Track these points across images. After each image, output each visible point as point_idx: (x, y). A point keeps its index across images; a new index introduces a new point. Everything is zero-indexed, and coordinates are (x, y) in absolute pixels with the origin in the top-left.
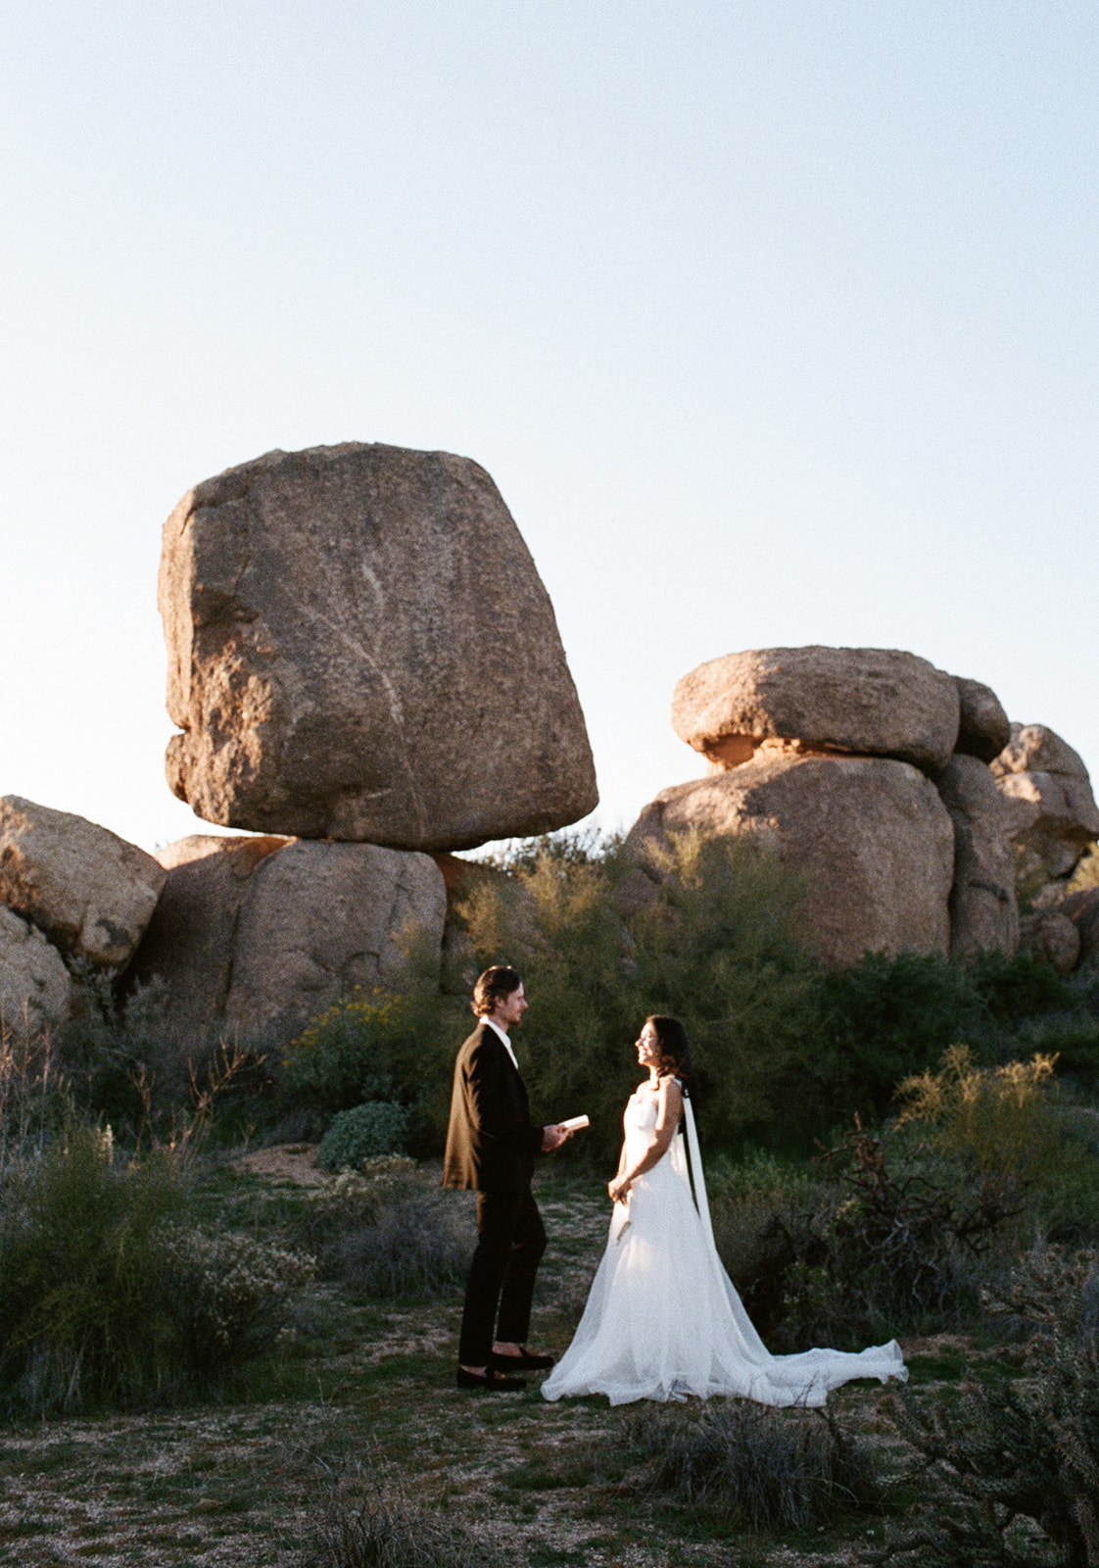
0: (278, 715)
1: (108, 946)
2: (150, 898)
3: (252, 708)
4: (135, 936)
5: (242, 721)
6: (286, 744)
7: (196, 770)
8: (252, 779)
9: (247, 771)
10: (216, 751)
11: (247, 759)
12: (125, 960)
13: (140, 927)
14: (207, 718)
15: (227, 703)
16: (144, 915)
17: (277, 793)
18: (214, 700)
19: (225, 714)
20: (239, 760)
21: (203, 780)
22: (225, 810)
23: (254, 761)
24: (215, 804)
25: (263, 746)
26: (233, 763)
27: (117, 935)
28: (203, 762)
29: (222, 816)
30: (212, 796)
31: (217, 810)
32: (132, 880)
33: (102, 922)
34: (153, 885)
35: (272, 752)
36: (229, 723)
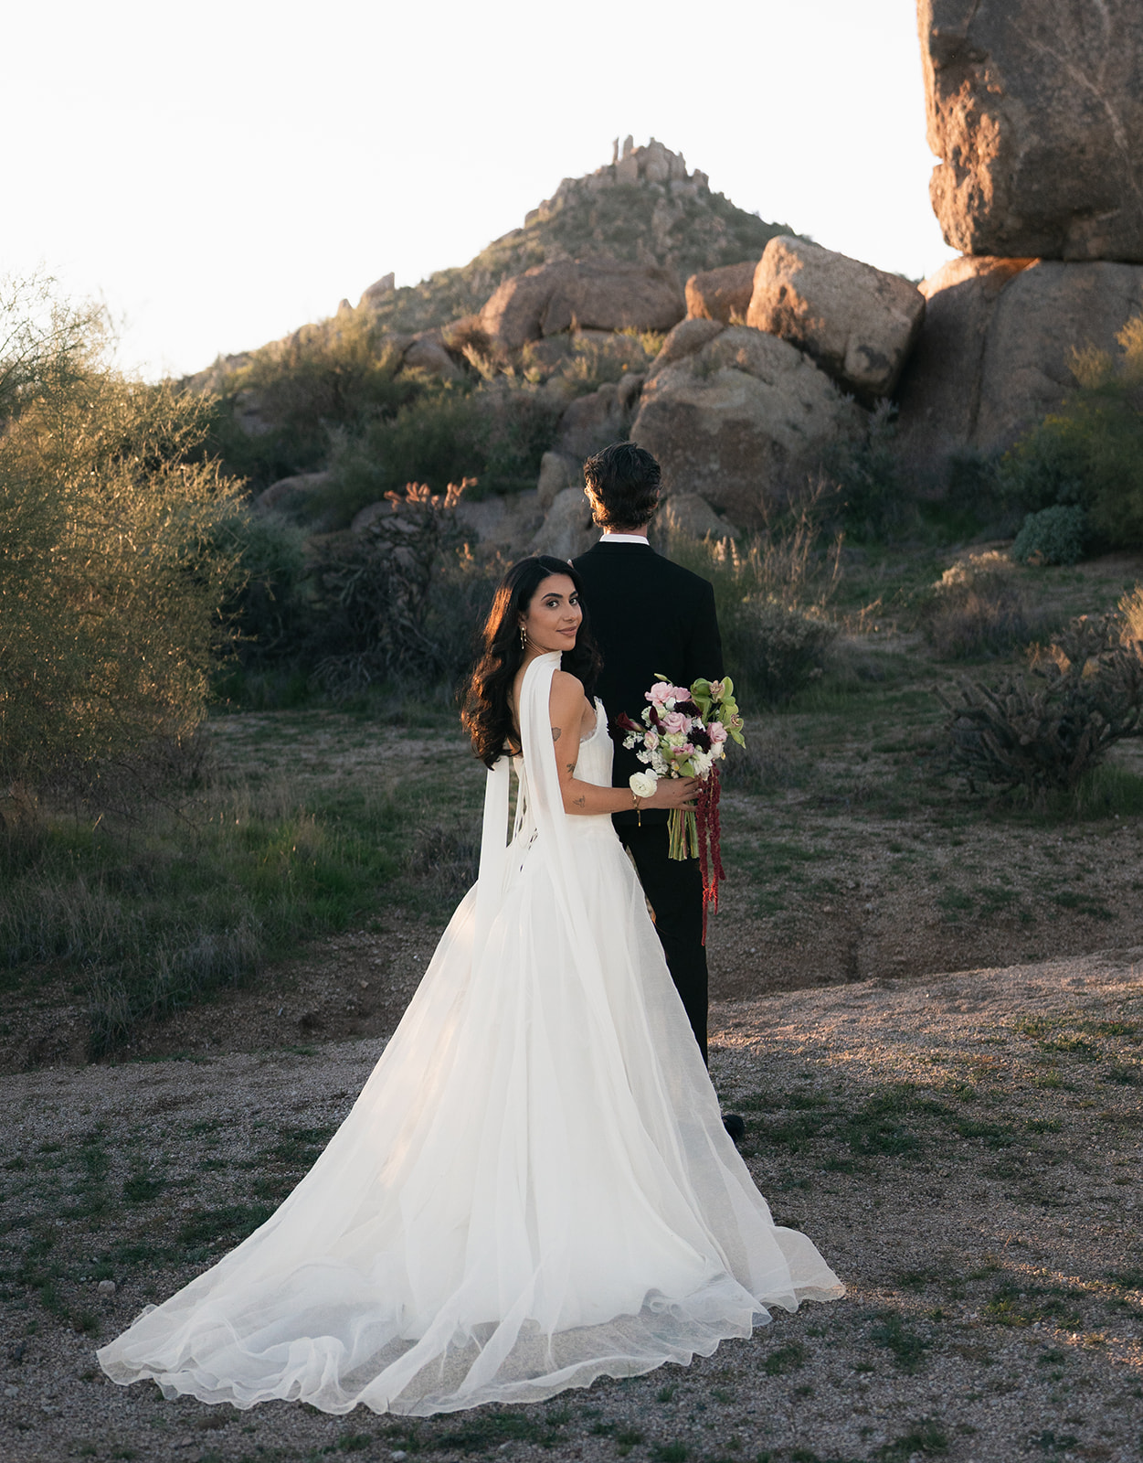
0: (1006, 150)
1: (868, 370)
2: (904, 325)
3: (984, 145)
4: (893, 358)
5: (978, 156)
6: (1015, 177)
7: (944, 203)
8: (986, 210)
9: (982, 204)
10: (959, 185)
11: (981, 192)
12: (885, 381)
13: (897, 351)
14: (950, 155)
15: (964, 141)
16: (900, 340)
17: (1011, 222)
18: (955, 139)
19: (965, 150)
20: (976, 194)
21: (950, 213)
22: (968, 239)
23: (988, 195)
24: (959, 234)
25: (994, 180)
26: (971, 197)
27: (875, 359)
28: (949, 195)
29: (966, 245)
30: (957, 227)
31: (962, 240)
32: (888, 309)
33: (863, 349)
34: (907, 312)
35: (1003, 185)
36: (968, 159)
